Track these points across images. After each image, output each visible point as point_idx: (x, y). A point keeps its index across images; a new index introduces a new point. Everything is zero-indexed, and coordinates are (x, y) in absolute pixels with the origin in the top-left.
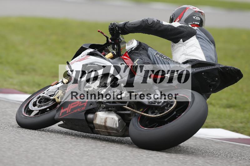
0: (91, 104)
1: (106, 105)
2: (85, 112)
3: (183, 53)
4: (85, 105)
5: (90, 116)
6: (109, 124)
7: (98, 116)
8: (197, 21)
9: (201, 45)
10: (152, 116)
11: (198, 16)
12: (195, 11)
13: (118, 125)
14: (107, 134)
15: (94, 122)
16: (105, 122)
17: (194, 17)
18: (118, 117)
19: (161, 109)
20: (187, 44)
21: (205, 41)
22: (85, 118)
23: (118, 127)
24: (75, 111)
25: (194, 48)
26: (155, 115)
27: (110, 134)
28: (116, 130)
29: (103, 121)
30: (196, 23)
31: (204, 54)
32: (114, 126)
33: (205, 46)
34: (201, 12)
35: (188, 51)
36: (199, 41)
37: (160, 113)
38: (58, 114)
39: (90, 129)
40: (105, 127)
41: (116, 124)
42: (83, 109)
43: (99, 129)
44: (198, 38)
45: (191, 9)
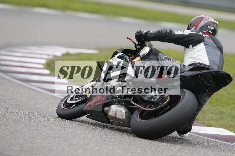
0: (108, 99)
1: (118, 99)
2: (102, 105)
3: (191, 56)
4: (103, 100)
5: (106, 109)
6: (118, 116)
7: (111, 108)
8: (211, 30)
9: (207, 51)
10: (149, 110)
11: (213, 26)
12: (211, 22)
13: (124, 117)
14: (118, 125)
15: (108, 114)
16: (116, 114)
17: (209, 27)
18: (125, 110)
19: (156, 104)
20: (195, 49)
21: (212, 48)
22: (102, 111)
23: (125, 119)
24: (96, 104)
25: (200, 53)
26: (151, 109)
27: (120, 125)
28: (123, 121)
29: (114, 113)
30: (210, 32)
31: (209, 58)
32: (122, 118)
33: (210, 51)
34: (216, 23)
35: (195, 55)
36: (206, 47)
37: (155, 108)
38: (85, 106)
39: (106, 120)
40: (116, 118)
41: (123, 116)
42: (102, 102)
43: (112, 120)
44: (205, 44)
45: (207, 20)
